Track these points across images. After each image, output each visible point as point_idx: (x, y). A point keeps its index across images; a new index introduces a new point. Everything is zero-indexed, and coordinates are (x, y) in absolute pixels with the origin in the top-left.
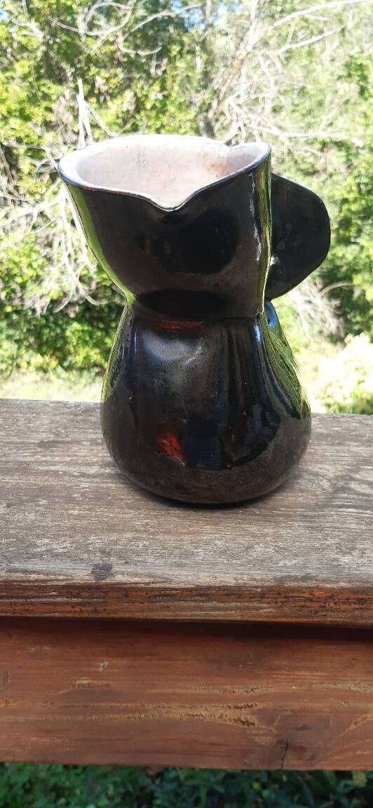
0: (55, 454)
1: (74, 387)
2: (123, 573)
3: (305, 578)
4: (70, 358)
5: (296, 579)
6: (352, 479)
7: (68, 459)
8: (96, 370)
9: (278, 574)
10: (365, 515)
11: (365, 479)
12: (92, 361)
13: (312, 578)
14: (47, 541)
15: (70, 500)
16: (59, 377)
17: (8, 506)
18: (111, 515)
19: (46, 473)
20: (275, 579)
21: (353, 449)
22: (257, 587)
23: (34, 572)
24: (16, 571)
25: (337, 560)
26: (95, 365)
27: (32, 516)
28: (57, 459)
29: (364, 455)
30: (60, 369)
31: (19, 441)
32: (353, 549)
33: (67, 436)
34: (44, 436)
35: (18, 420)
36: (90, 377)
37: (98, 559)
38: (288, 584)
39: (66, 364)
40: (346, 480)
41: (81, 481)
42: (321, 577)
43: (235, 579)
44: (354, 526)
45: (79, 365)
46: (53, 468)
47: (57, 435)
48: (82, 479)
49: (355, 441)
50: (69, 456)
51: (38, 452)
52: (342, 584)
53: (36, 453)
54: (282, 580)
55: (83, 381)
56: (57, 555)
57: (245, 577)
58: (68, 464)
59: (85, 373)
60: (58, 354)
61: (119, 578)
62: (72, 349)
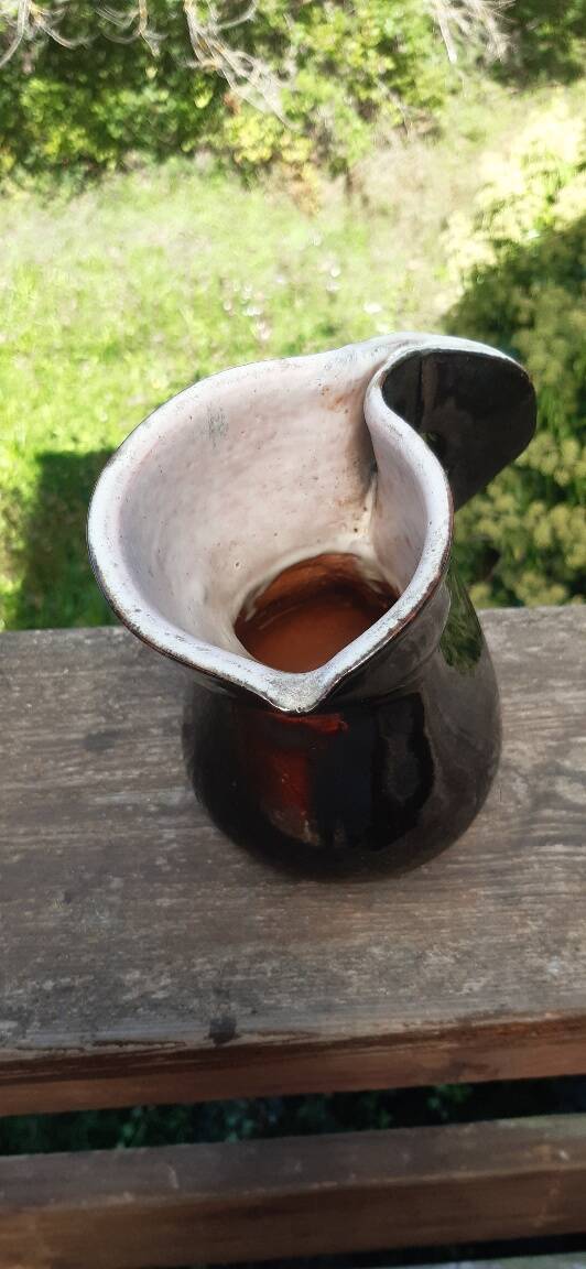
0: (115, 763)
1: (51, 204)
2: (251, 1032)
3: (499, 1013)
4: (35, 149)
5: (487, 1016)
6: (560, 771)
7: (135, 773)
8: (84, 168)
9: (462, 1012)
10: (578, 859)
11: (577, 769)
12: (75, 151)
13: (507, 1013)
14: (137, 975)
15: (152, 873)
16: (20, 186)
17: (68, 899)
18: (218, 903)
19: (109, 809)
20: (459, 1020)
21: (561, 696)
22: (435, 1030)
23: (132, 1042)
24: (105, 1043)
25: (540, 970)
26: (83, 158)
27: (105, 920)
28: (119, 774)
29: (577, 711)
30: (21, 173)
31: (52, 737)
32: (562, 942)
33: (125, 718)
34: (90, 722)
35: (43, 688)
36: (76, 181)
37: (215, 1010)
38: (474, 1024)
39: (30, 160)
40: (549, 774)
41: (162, 827)
42: (520, 1008)
43: (406, 1025)
44: (562, 887)
45: (53, 160)
46: (116, 798)
47: (109, 716)
48: (163, 821)
49: (563, 678)
50: (136, 766)
51: (88, 762)
52: (548, 1016)
53: (84, 765)
54: (466, 1020)
55: (65, 191)
56: (155, 1005)
57: (419, 1021)
58: (136, 785)
59: (66, 176)
60: (13, 142)
61: (246, 1039)
62: (35, 130)
